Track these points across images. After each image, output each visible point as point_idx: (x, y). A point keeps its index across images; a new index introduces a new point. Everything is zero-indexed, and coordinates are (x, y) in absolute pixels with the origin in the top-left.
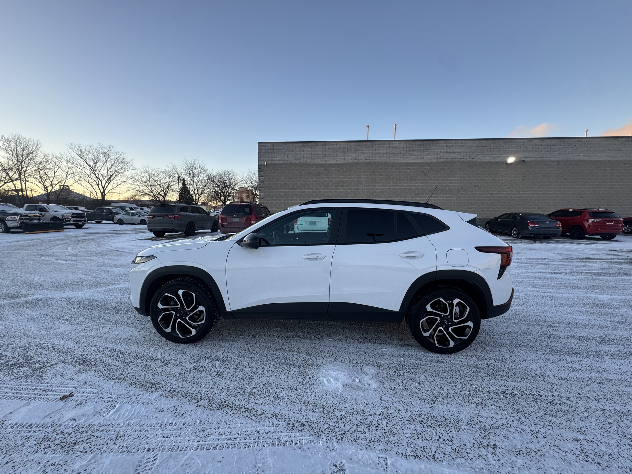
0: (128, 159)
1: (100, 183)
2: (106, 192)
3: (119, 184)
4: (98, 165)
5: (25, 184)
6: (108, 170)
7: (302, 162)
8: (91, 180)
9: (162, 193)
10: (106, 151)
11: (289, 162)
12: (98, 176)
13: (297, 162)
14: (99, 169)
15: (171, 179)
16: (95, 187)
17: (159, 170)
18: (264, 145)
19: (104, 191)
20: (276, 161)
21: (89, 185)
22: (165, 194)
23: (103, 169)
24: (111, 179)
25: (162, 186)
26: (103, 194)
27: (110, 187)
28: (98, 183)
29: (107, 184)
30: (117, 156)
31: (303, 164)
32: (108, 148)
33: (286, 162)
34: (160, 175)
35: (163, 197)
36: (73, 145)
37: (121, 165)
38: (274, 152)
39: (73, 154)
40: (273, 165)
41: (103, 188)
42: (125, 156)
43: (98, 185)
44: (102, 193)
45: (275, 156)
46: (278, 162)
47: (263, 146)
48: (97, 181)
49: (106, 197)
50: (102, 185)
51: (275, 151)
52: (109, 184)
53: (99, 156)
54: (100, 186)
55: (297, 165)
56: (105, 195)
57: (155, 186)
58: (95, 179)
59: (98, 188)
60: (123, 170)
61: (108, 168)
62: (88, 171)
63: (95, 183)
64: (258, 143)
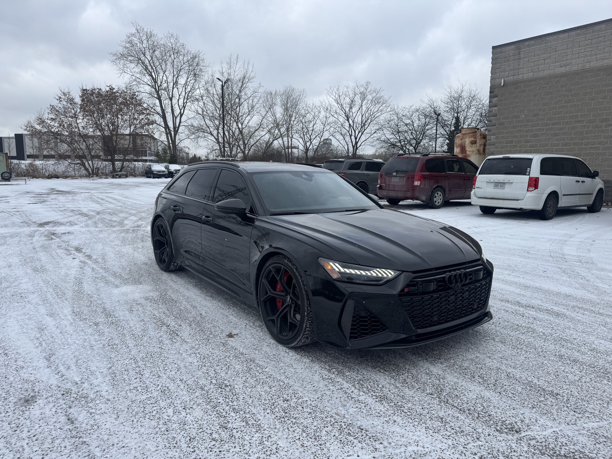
0: (386, 97)
1: (353, 134)
2: (358, 145)
3: (373, 132)
4: (354, 110)
5: (291, 140)
6: (362, 116)
7: (575, 68)
8: (344, 131)
9: (414, 142)
10: (362, 89)
11: (546, 73)
12: (352, 125)
13: (563, 70)
14: (354, 115)
15: (427, 120)
16: (348, 138)
17: (413, 108)
18: (503, 49)
19: (356, 143)
20: (521, 76)
21: (341, 138)
22: (418, 143)
23: (358, 114)
24: (366, 126)
25: (413, 132)
26: (355, 147)
27: (363, 138)
28: (350, 133)
29: (360, 133)
30: (374, 94)
31: (576, 73)
32: (365, 86)
33: (541, 74)
34: (413, 116)
35: (414, 148)
36: (332, 88)
37: (378, 106)
38: (520, 59)
39: (331, 99)
40: (516, 84)
41: (356, 138)
42: (382, 94)
43: (351, 136)
44: (353, 147)
45: (521, 66)
46: (525, 76)
47: (501, 52)
48: (350, 132)
49: (358, 151)
50: (355, 136)
51: (522, 56)
52: (362, 134)
53: (355, 99)
54: (353, 137)
55: (563, 75)
56: (357, 148)
57: (406, 132)
58: (348, 129)
59: (350, 141)
60: (380, 113)
61: (363, 113)
62: (342, 119)
63: (348, 134)
64: (494, 48)
